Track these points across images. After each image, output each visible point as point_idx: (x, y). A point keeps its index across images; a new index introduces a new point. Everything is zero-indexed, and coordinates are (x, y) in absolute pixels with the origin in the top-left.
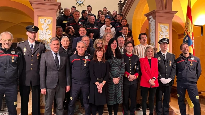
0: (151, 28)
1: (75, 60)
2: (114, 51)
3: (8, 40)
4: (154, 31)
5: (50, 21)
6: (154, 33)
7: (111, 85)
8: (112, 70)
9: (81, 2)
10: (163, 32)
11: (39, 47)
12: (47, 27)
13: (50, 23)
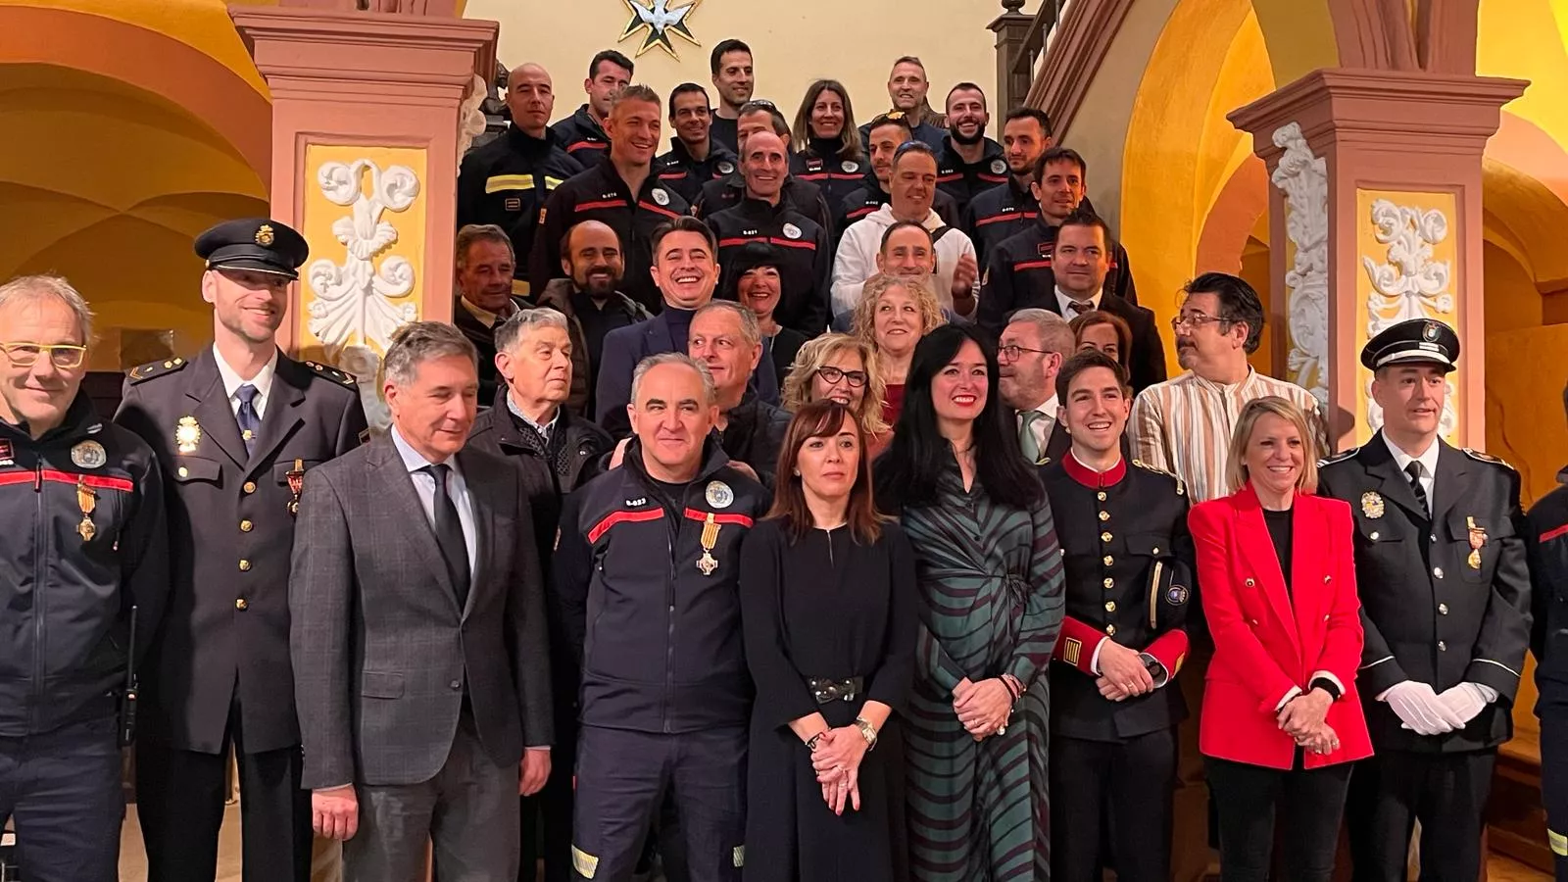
0: (1291, 236)
1: (619, 516)
2: (960, 441)
3: (55, 352)
4: (1318, 257)
5: (409, 185)
6: (1322, 280)
7: (942, 748)
8: (950, 612)
9: (667, 17)
10: (1399, 265)
11: (307, 411)
12: (384, 234)
13: (410, 199)
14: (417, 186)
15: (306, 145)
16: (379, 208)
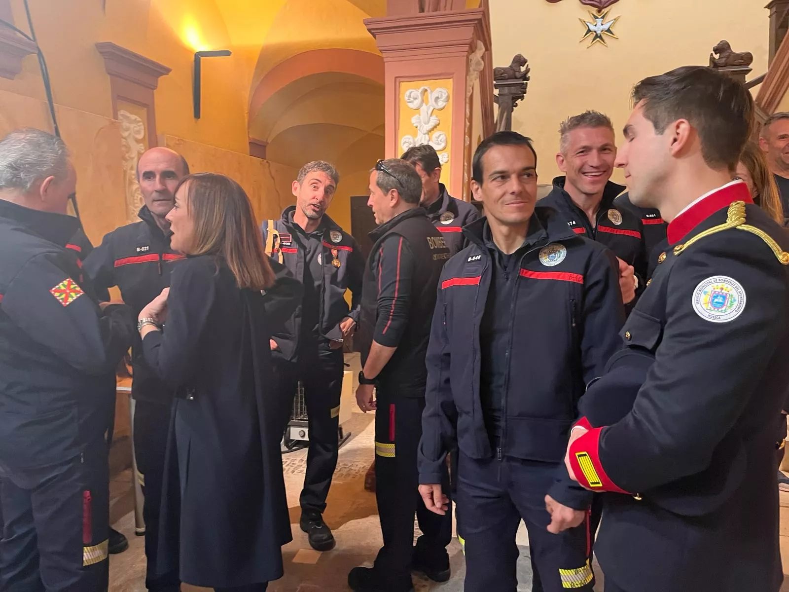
5: (444, 96)
12: (433, 121)
13: (445, 104)
14: (448, 97)
15: (400, 82)
16: (432, 108)
